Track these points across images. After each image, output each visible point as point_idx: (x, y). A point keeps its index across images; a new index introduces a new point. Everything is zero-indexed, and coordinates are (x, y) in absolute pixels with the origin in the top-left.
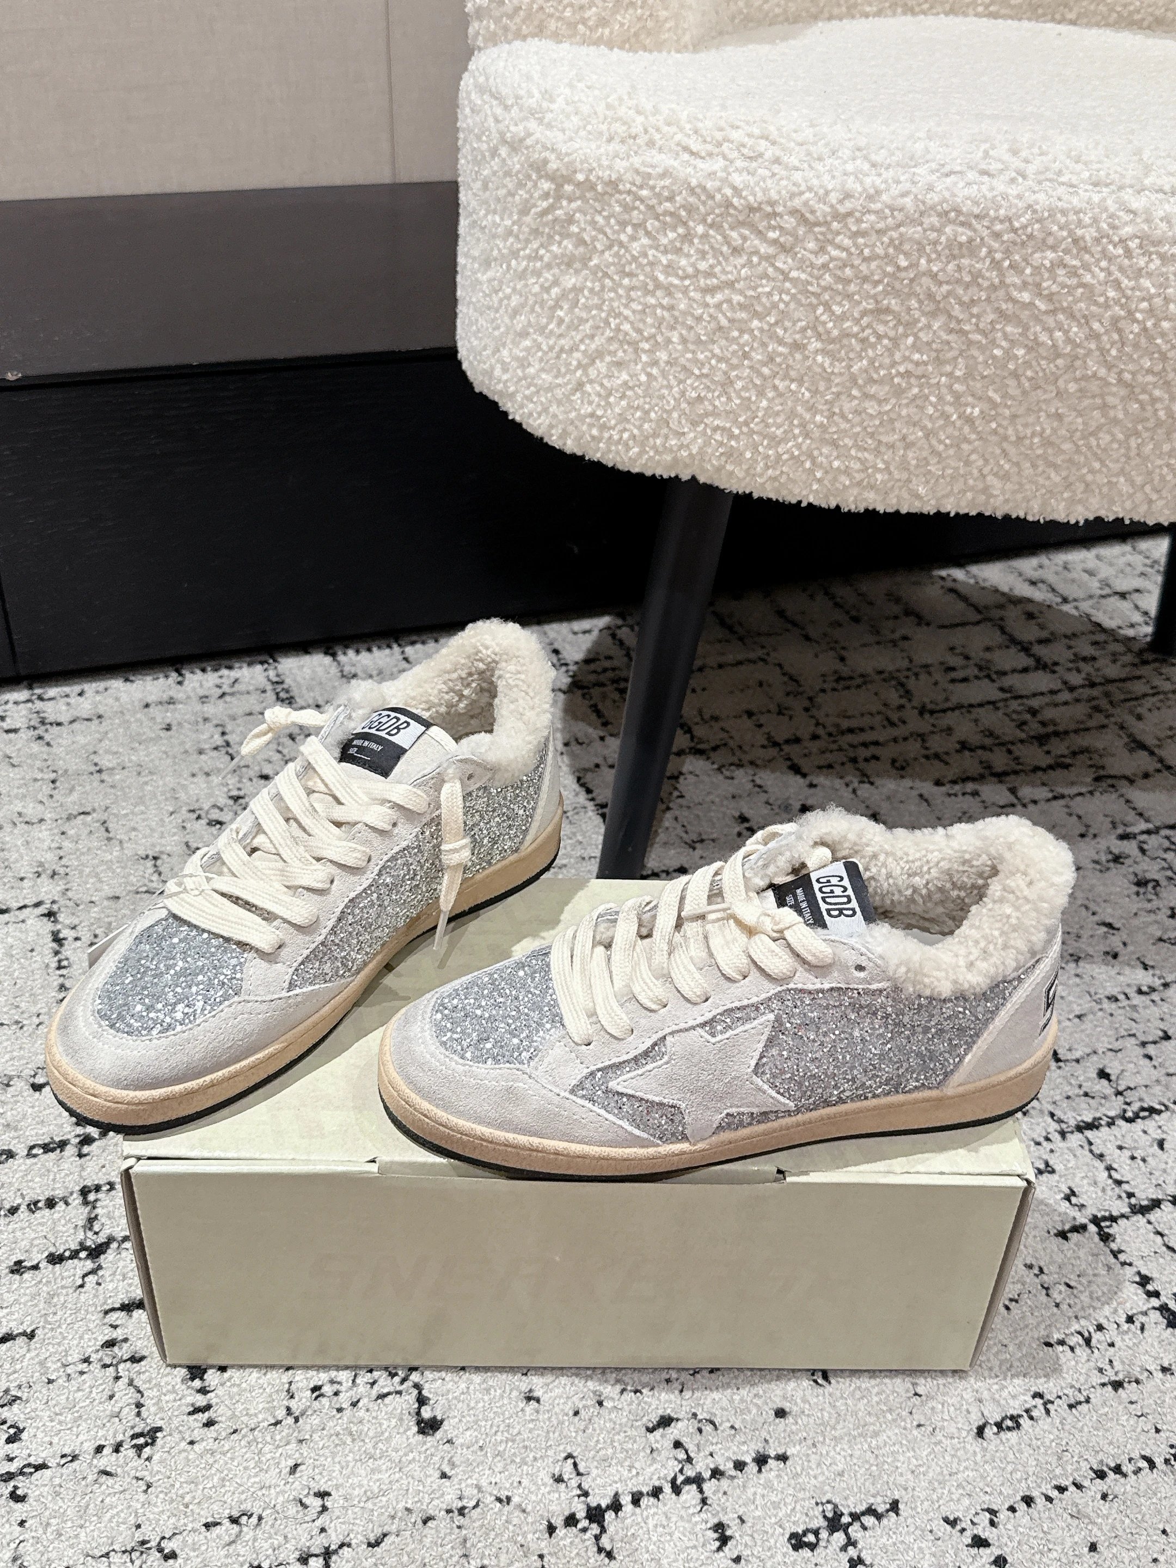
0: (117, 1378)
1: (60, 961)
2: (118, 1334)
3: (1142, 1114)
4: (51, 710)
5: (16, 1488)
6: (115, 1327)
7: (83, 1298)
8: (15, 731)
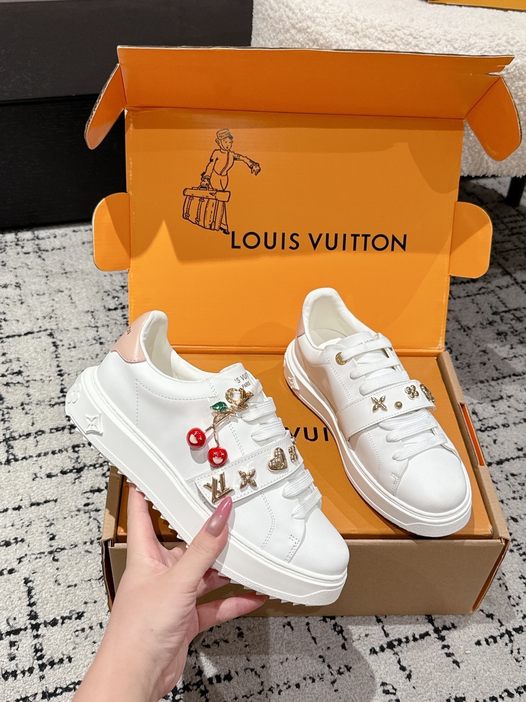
0: (90, 517)
1: (56, 355)
2: (90, 501)
3: (489, 429)
4: (44, 244)
5: (54, 557)
6: (88, 498)
7: (75, 487)
8: (28, 253)
